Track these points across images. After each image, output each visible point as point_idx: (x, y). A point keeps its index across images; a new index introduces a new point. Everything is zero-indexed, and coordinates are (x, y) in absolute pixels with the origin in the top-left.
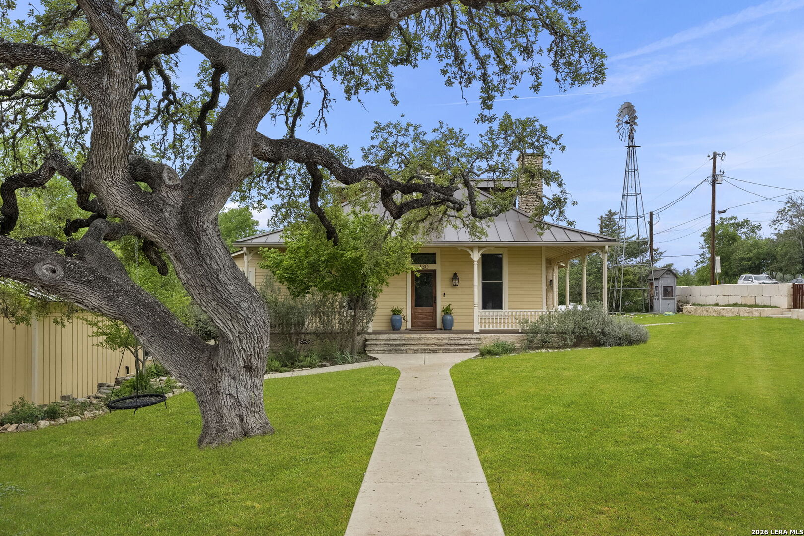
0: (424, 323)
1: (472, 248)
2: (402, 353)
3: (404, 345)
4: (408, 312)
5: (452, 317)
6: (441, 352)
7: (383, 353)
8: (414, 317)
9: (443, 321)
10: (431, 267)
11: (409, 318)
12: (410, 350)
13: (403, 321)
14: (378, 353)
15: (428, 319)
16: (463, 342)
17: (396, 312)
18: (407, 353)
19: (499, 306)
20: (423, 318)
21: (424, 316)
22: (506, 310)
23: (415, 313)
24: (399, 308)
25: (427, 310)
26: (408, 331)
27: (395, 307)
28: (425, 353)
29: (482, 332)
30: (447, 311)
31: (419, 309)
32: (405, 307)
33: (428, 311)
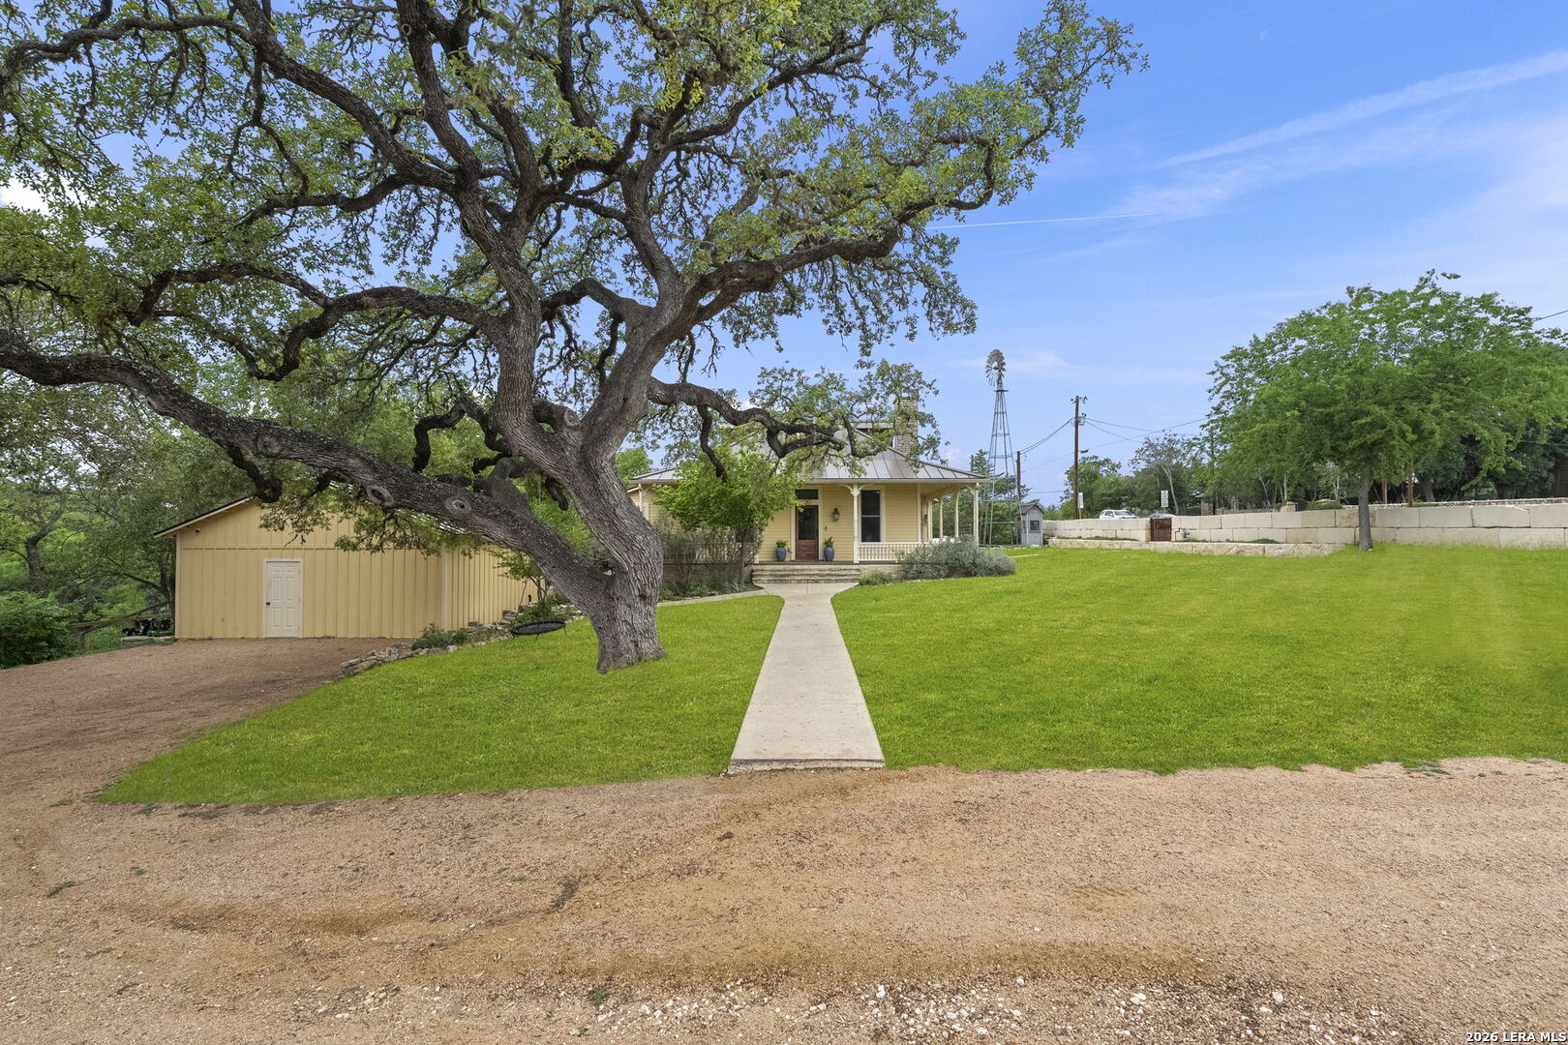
0: (807, 555)
1: (852, 485)
2: (786, 583)
3: (789, 575)
4: (792, 545)
5: (833, 550)
6: (823, 582)
7: (769, 583)
8: (798, 549)
9: (825, 553)
10: (813, 502)
11: (793, 550)
12: (794, 580)
13: (788, 553)
14: (764, 583)
15: (811, 551)
16: (843, 573)
17: (781, 545)
18: (791, 583)
19: (876, 538)
20: (806, 550)
21: (807, 548)
22: (883, 543)
23: (799, 545)
24: (784, 541)
25: (810, 542)
26: (792, 563)
27: (780, 540)
28: (808, 583)
29: (861, 563)
30: (829, 544)
31: (803, 542)
32: (789, 540)
33: (811, 544)
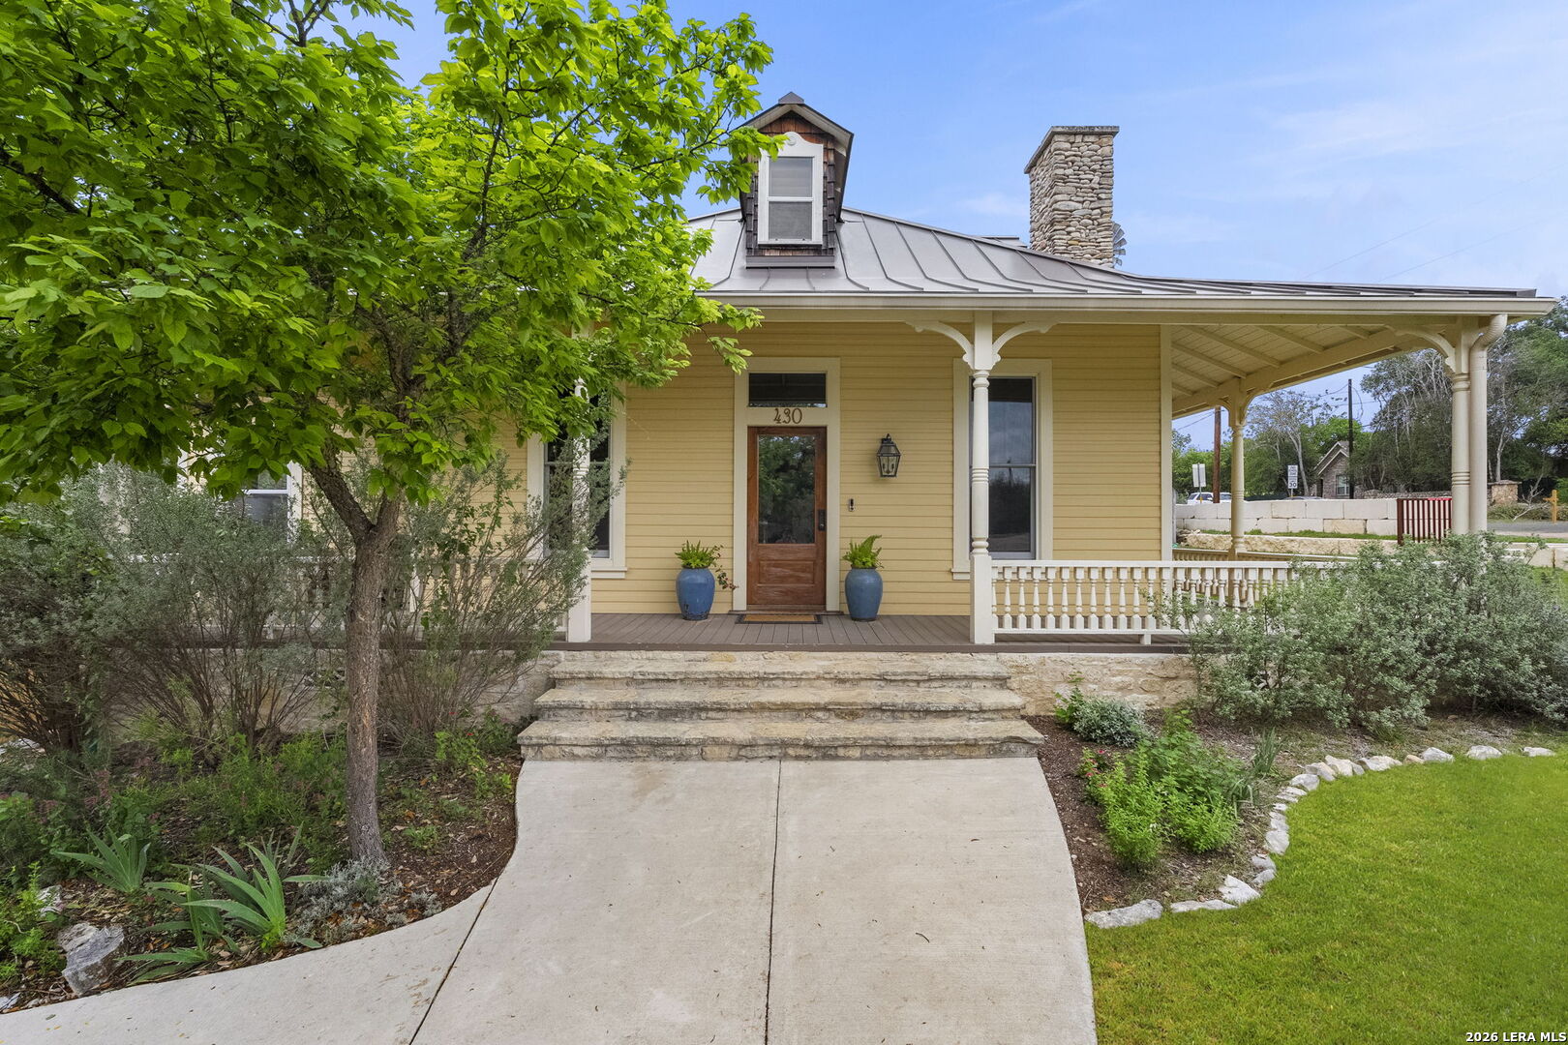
0: (786, 593)
2: (679, 758)
3: (696, 711)
4: (736, 562)
5: (878, 577)
6: (857, 753)
7: (597, 757)
8: (755, 573)
9: (850, 590)
10: (810, 416)
11: (740, 577)
12: (716, 742)
13: (718, 586)
14: (574, 757)
15: (799, 580)
17: (694, 560)
18: (703, 757)
19: (1027, 548)
20: (783, 579)
21: (788, 572)
22: (1046, 560)
23: (758, 560)
24: (707, 544)
25: (798, 551)
27: (694, 543)
28: (784, 757)
30: (861, 559)
31: (774, 551)
32: (725, 542)
33: (801, 555)
